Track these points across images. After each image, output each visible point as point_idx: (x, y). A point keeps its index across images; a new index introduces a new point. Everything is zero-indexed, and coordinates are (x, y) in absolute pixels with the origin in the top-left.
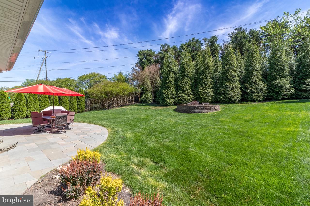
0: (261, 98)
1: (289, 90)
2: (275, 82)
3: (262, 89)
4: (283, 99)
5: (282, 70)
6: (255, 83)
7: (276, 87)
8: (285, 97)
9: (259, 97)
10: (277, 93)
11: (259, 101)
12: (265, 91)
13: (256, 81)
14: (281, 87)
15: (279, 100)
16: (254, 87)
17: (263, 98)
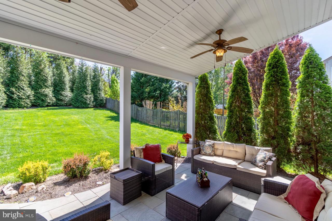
0: (28, 104)
1: (51, 98)
2: (41, 91)
3: (29, 95)
4: (47, 106)
5: (46, 81)
6: (22, 89)
7: (42, 95)
8: (49, 104)
9: (27, 103)
10: (43, 100)
11: (27, 108)
12: (32, 98)
13: (23, 86)
14: (46, 96)
15: (44, 107)
16: (22, 93)
17: (30, 104)
